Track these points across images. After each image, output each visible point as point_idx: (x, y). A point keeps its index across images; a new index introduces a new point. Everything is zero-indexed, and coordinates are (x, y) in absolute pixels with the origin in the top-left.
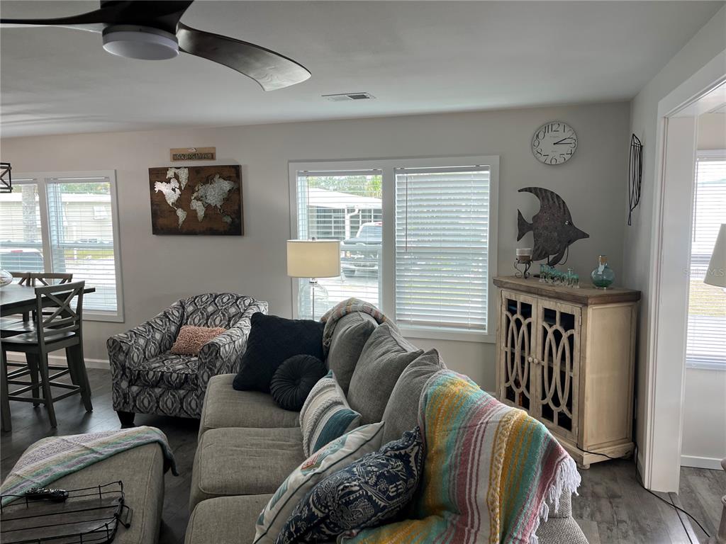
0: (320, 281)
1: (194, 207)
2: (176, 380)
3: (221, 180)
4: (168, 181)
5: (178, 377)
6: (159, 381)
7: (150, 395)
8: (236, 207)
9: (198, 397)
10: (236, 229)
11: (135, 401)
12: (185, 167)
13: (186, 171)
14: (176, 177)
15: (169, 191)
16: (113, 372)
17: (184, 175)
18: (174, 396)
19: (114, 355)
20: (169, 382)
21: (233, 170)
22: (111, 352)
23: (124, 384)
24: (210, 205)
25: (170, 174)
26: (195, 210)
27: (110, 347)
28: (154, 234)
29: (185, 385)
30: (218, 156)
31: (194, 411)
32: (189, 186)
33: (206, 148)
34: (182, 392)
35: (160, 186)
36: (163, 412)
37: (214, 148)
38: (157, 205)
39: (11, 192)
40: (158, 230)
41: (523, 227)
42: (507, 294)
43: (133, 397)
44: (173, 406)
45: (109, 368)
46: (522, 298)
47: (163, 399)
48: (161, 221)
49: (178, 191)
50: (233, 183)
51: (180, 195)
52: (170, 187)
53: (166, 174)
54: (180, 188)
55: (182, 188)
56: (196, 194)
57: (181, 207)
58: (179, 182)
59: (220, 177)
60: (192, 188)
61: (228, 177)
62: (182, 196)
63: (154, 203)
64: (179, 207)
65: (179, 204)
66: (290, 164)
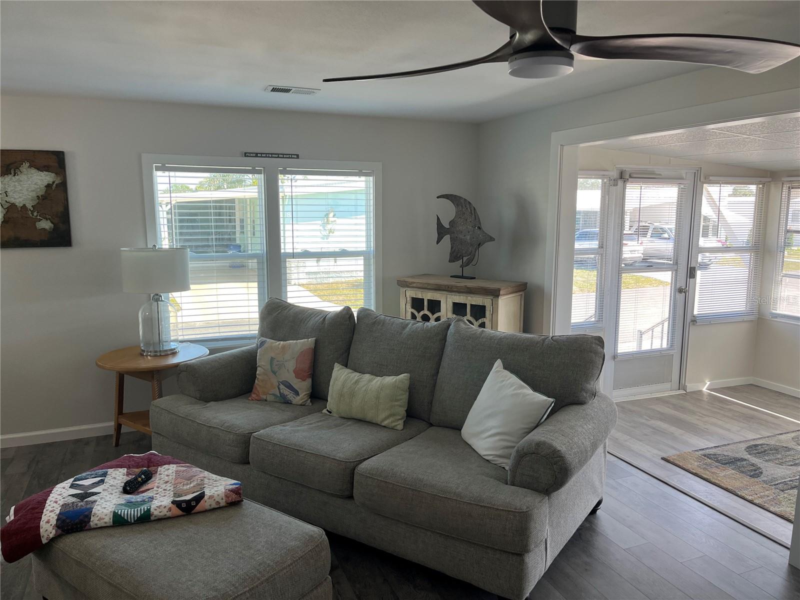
3: (33, 171)
10: (60, 238)
21: (54, 157)
41: (441, 231)
42: (411, 293)
50: (53, 175)
59: (30, 167)
61: (44, 167)
66: (143, 155)
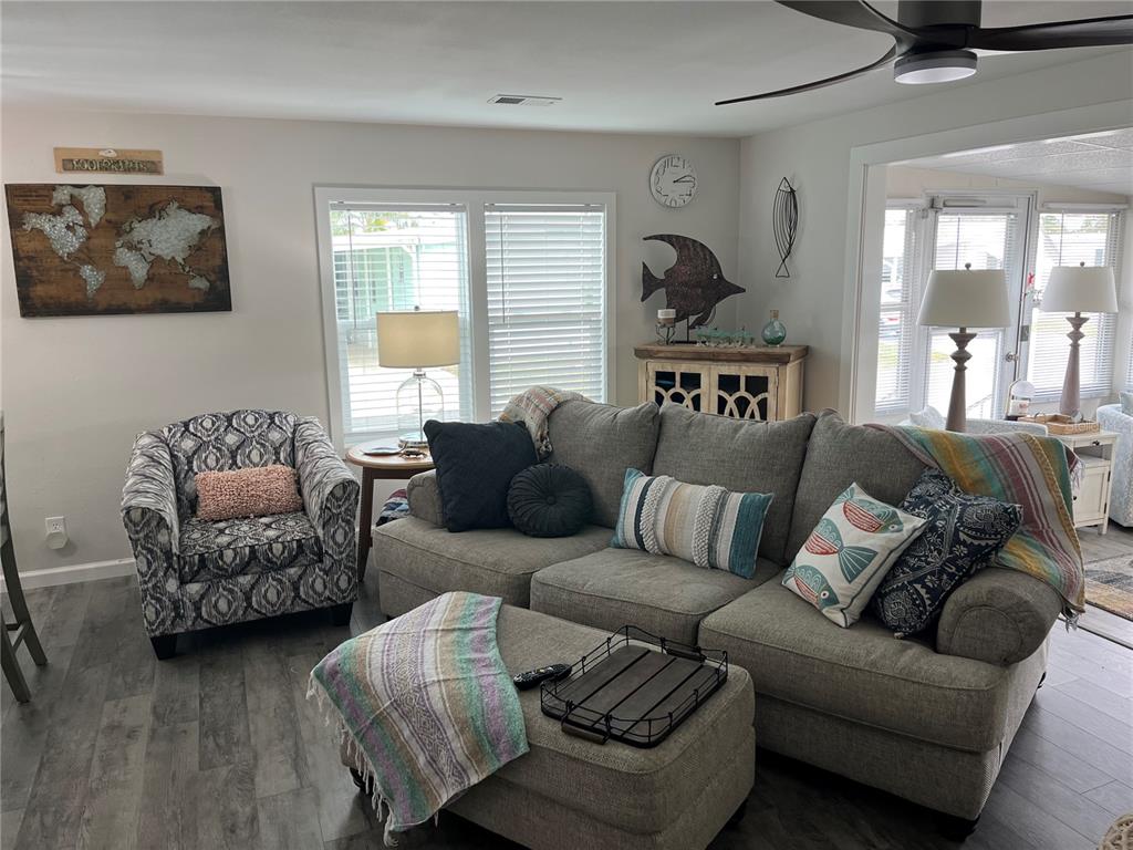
0: (429, 373)
1: (122, 263)
2: (282, 554)
3: (184, 213)
4: (58, 211)
5: (284, 547)
6: (248, 563)
7: (231, 591)
8: (218, 262)
9: (326, 573)
10: (218, 299)
11: (198, 609)
12: (97, 186)
13: (100, 192)
14: (76, 203)
15: (62, 235)
16: (144, 569)
17: (95, 204)
18: (280, 581)
19: (146, 536)
20: (269, 560)
21: (209, 195)
22: (137, 532)
23: (172, 585)
24: (159, 259)
25: (60, 196)
26: (126, 268)
27: (135, 525)
28: (24, 315)
29: (301, 558)
30: (167, 167)
31: (320, 595)
32: (109, 222)
33: (140, 152)
34: (292, 571)
35: (34, 221)
36: (259, 612)
37: (159, 153)
38: (30, 258)
40: (31, 307)
41: (649, 283)
42: (656, 366)
43: (194, 604)
44: (279, 598)
46: (681, 368)
47: (259, 592)
48: (39, 291)
49: (81, 231)
50: (208, 218)
51: (89, 238)
52: (60, 223)
53: (50, 198)
54: (86, 225)
55: (93, 225)
56: (126, 238)
57: (90, 261)
58: (82, 212)
59: (179, 208)
60: (115, 226)
61: (197, 208)
62: (93, 241)
63: (22, 255)
64: (85, 262)
65: (86, 255)
66: (317, 189)
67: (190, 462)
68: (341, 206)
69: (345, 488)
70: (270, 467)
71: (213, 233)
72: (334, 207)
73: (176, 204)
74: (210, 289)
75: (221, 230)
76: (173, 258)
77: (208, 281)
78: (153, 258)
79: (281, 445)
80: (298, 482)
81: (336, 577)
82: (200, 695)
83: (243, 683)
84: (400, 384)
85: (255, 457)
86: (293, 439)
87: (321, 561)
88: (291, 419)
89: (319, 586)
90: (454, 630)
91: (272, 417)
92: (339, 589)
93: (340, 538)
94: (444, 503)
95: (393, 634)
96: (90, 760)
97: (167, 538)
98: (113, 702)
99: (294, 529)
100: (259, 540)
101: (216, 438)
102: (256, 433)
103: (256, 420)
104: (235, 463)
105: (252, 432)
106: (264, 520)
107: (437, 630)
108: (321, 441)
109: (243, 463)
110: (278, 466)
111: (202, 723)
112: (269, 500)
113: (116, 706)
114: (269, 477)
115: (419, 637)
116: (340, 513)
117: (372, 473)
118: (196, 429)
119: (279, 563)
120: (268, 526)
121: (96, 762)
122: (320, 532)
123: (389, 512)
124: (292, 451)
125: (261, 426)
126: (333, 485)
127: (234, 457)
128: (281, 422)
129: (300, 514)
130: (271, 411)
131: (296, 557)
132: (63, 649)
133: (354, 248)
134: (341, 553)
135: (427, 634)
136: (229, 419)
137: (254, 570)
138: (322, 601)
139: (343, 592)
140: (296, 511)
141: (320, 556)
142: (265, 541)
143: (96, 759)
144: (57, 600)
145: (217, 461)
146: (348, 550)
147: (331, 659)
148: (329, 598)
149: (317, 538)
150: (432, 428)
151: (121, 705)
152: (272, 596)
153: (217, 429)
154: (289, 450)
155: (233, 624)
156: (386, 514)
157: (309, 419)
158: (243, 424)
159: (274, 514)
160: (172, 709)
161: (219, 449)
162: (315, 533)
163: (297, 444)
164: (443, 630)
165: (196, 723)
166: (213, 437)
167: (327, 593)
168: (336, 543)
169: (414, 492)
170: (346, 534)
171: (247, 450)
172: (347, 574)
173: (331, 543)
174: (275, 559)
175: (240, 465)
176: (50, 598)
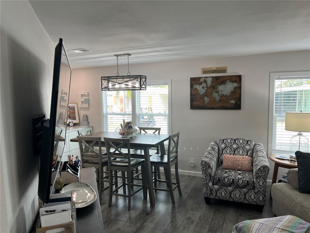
0: (304, 134)
1: (214, 96)
2: (242, 183)
3: (231, 83)
4: (201, 84)
5: (243, 182)
6: (231, 184)
7: (226, 191)
8: (239, 96)
9: (255, 193)
10: (237, 106)
11: (216, 193)
12: (210, 77)
13: (211, 78)
14: (205, 82)
15: (201, 89)
16: (204, 178)
17: (209, 81)
18: (240, 192)
19: (205, 169)
20: (238, 185)
21: (238, 77)
22: (203, 168)
23: (210, 184)
24: (223, 95)
25: (202, 80)
26: (215, 98)
27: (203, 166)
28: (191, 109)
29: (247, 186)
30: (228, 71)
31: (252, 200)
32: (212, 86)
33: (222, 67)
34: (245, 190)
35: (195, 86)
36: (233, 199)
37: (226, 67)
38: (194, 95)
39: (146, 90)
40: (193, 107)
43: (216, 191)
44: (239, 197)
45: (202, 176)
47: (234, 193)
48: (195, 103)
49: (206, 88)
50: (237, 84)
51: (207, 90)
52: (201, 86)
53: (200, 80)
54: (207, 87)
55: (208, 87)
56: (216, 90)
57: (206, 96)
58: (206, 84)
59: (230, 81)
60: (214, 87)
61: (234, 81)
62: (208, 91)
63: (192, 94)
64: (205, 96)
65: (206, 94)
66: (271, 74)
67: (223, 151)
68: (279, 78)
69: (264, 168)
70: (244, 156)
71: (238, 87)
72: (277, 79)
73: (229, 81)
74: (235, 103)
75: (240, 87)
76: (227, 95)
77: (235, 101)
78: (221, 95)
79: (249, 150)
80: (252, 162)
81: (258, 196)
82: (212, 218)
83: (224, 219)
84: (293, 136)
85: (241, 152)
86: (253, 149)
87: (254, 189)
88: (253, 143)
89: (253, 197)
90: (286, 230)
91: (248, 141)
92: (259, 199)
93: (261, 183)
94: (299, 182)
95: (263, 224)
96: (181, 225)
97: (210, 171)
98: (192, 211)
99: (247, 177)
100: (235, 178)
101: (231, 145)
102: (242, 146)
103: (243, 142)
104: (235, 153)
105: (241, 145)
106: (239, 172)
107: (280, 228)
108: (262, 151)
109: (237, 153)
110: (247, 157)
111: (210, 227)
112: (242, 166)
113: (192, 212)
114: (243, 159)
115: (272, 228)
116: (262, 176)
117: (278, 165)
118: (226, 142)
119: (241, 186)
120: (240, 174)
121: (182, 227)
122: (255, 180)
123: (283, 179)
124: (252, 153)
125: (244, 143)
126: (260, 166)
127: (235, 152)
128: (250, 143)
129: (251, 172)
130: (248, 140)
131: (246, 186)
132: (186, 193)
133: (282, 91)
134: (261, 189)
135: (275, 228)
136: (235, 140)
137: (233, 186)
138: (253, 202)
139: (260, 201)
140: (250, 171)
141: (254, 188)
142: (237, 179)
143: (182, 225)
144: (190, 180)
145: (230, 152)
146: (263, 188)
147: (241, 224)
148: (255, 202)
149: (254, 182)
150: (298, 154)
151: (193, 213)
152: (238, 195)
153: (231, 143)
154: (251, 152)
155: (225, 200)
156: (282, 179)
157: (259, 143)
158: (239, 142)
159: (243, 171)
160: (204, 219)
161: (231, 149)
162: (253, 180)
163: (254, 151)
164: (282, 229)
165: (208, 226)
166: (230, 145)
167: (255, 200)
168: (259, 185)
169: (289, 174)
170: (263, 183)
171: (239, 150)
172: (262, 196)
173: (258, 184)
174: (239, 185)
175: (236, 154)
176: (188, 179)
